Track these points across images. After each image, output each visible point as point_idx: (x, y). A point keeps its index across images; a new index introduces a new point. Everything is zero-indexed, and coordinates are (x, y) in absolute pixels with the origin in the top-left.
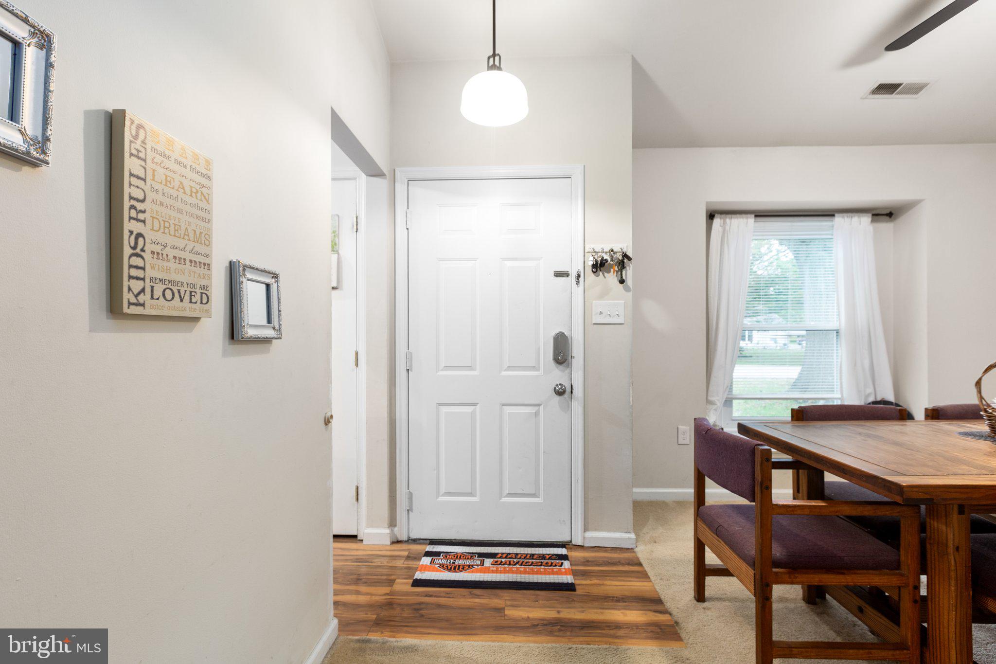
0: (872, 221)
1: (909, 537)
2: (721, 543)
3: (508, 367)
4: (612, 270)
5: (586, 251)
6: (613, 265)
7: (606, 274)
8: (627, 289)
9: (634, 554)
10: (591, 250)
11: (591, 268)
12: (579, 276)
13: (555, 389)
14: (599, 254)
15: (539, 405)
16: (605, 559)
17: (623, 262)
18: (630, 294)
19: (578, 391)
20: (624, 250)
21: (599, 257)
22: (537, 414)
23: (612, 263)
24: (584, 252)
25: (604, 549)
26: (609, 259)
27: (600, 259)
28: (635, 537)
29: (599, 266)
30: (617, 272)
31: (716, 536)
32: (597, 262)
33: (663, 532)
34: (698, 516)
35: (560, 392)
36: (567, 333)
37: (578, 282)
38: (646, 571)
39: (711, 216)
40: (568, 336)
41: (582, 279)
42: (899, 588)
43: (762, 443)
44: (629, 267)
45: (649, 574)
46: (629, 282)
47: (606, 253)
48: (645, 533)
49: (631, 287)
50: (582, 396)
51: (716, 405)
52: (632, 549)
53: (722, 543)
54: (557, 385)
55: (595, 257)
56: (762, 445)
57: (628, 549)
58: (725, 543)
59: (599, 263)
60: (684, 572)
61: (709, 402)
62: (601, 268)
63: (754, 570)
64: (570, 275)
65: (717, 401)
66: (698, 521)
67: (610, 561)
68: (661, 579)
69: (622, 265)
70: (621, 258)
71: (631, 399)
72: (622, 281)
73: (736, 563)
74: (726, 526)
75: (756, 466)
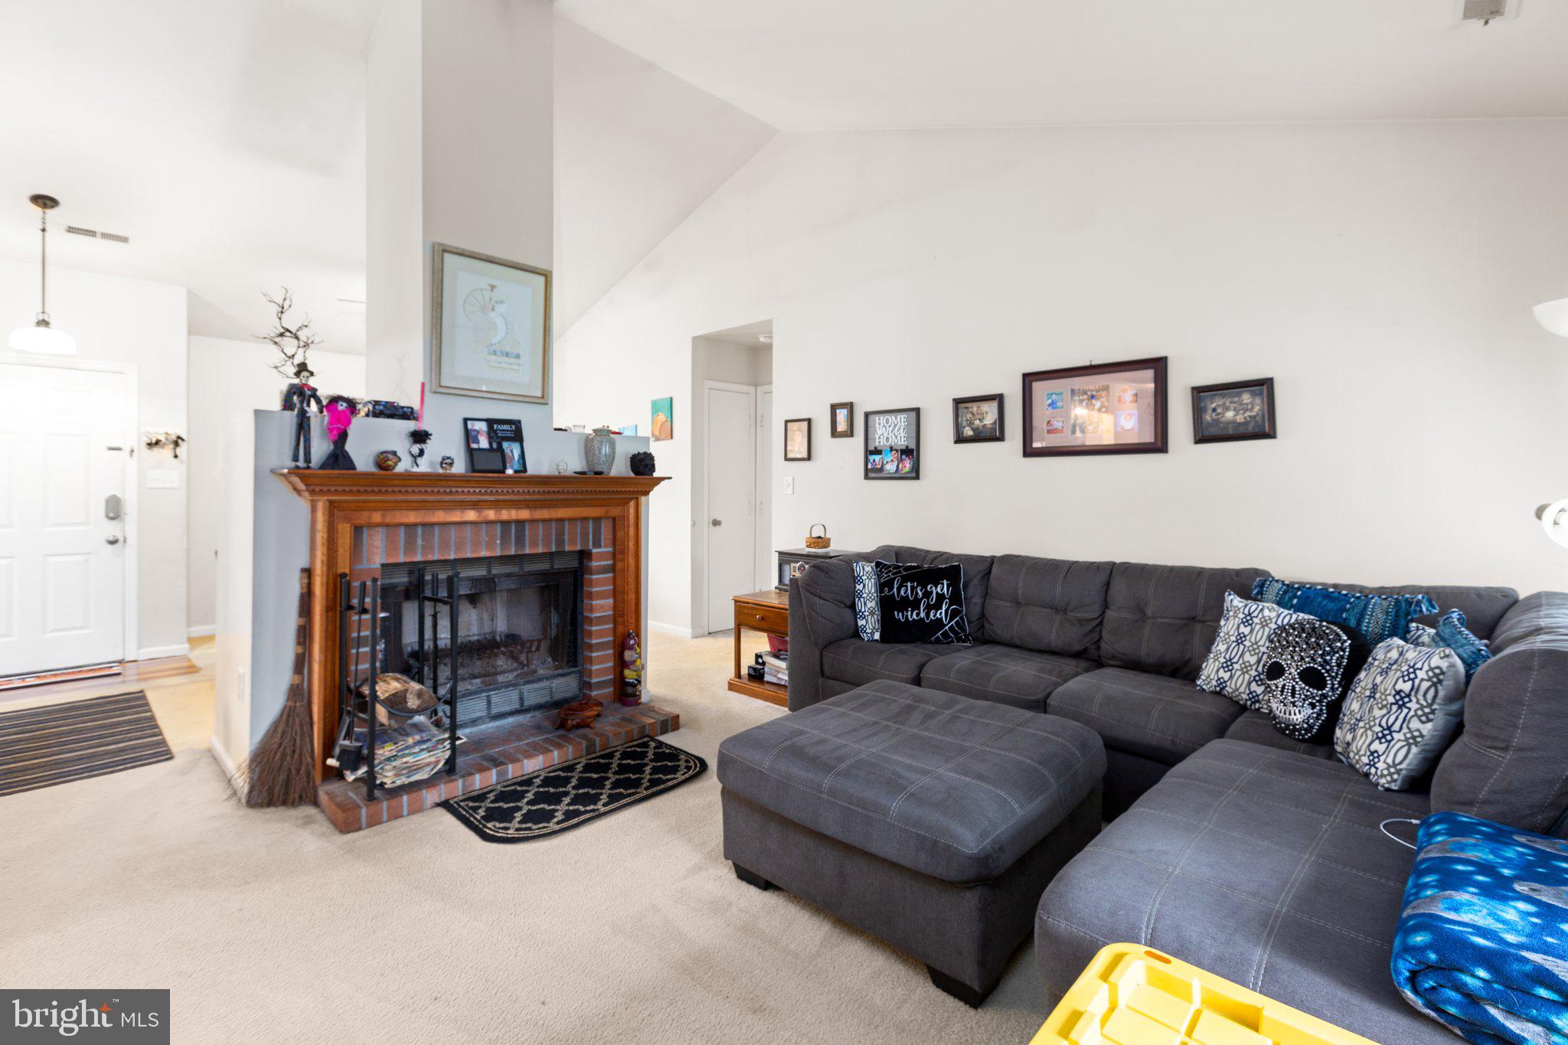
3: (54, 524)
4: (167, 447)
5: (141, 430)
6: (167, 443)
7: (160, 450)
8: (180, 463)
9: (187, 659)
10: (146, 430)
11: (145, 445)
12: (133, 451)
13: (107, 539)
14: (154, 435)
15: (90, 553)
17: (178, 442)
18: (182, 466)
19: (132, 539)
20: (178, 433)
21: (154, 437)
22: (87, 560)
24: (139, 431)
25: (158, 659)
26: (164, 439)
27: (155, 439)
28: (189, 647)
29: (154, 444)
30: (171, 449)
32: (151, 441)
35: (113, 542)
36: (120, 496)
37: (131, 456)
40: (121, 498)
41: (135, 453)
44: (182, 446)
46: (181, 456)
47: (161, 434)
49: (183, 462)
50: (136, 542)
52: (186, 656)
54: (109, 537)
55: (150, 437)
57: (179, 657)
59: (154, 442)
62: (156, 446)
69: (176, 444)
70: (175, 439)
72: (176, 456)
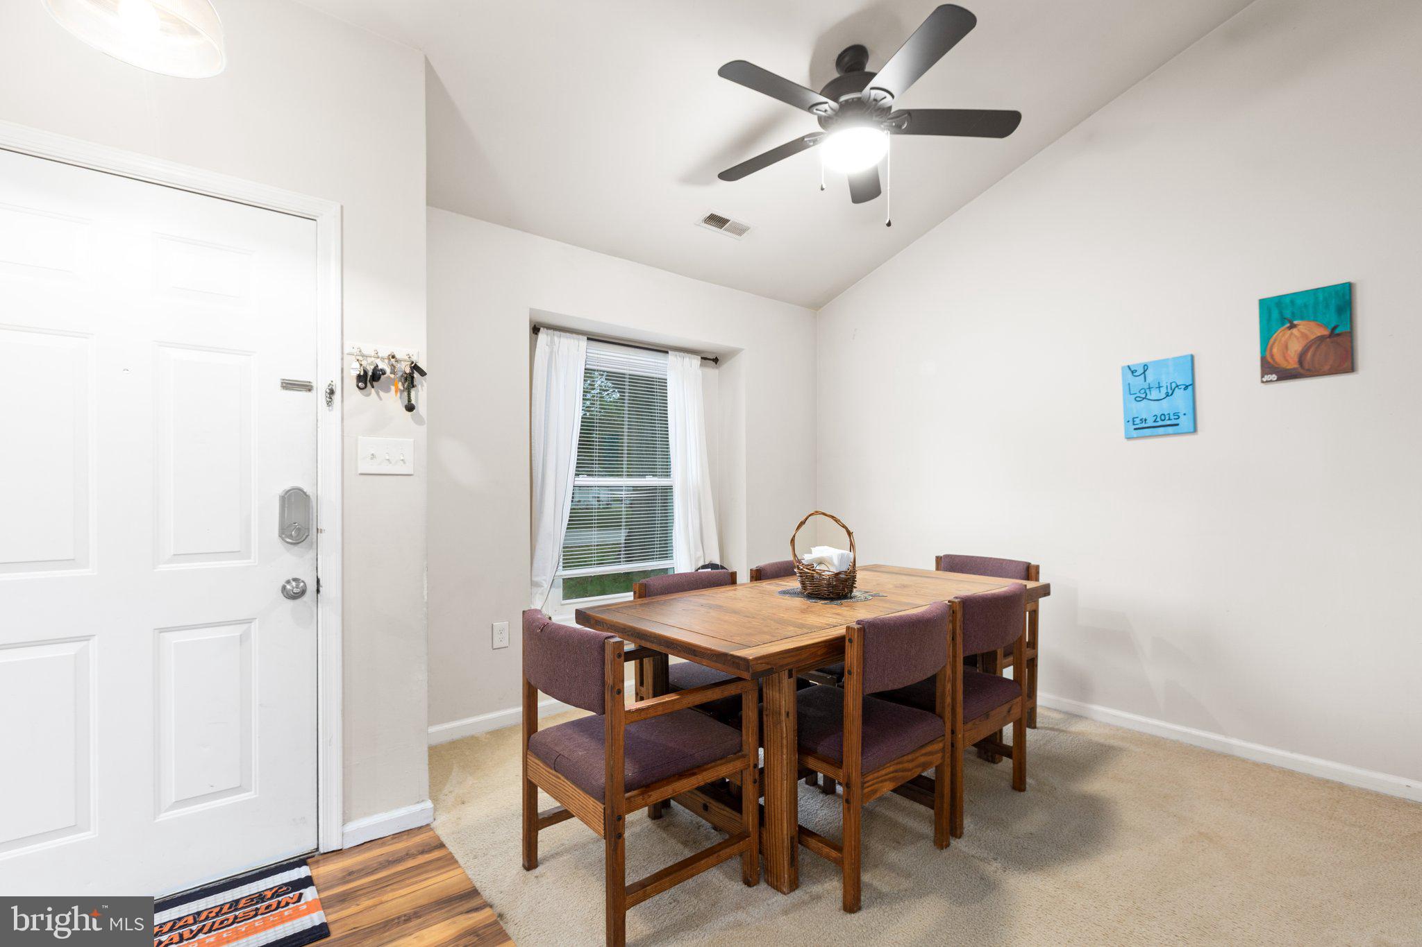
0: (701, 365)
1: (749, 714)
2: (560, 779)
3: (175, 555)
4: (393, 388)
5: (346, 351)
6: (394, 379)
7: (382, 393)
8: (419, 421)
9: (431, 833)
10: (355, 351)
11: (355, 381)
12: (332, 392)
13: (284, 588)
14: (370, 360)
15: (249, 621)
16: (381, 859)
17: (413, 378)
18: (424, 429)
19: (331, 588)
20: (414, 359)
21: (370, 364)
22: (244, 638)
23: (392, 376)
24: (342, 353)
25: (380, 841)
26: (388, 370)
27: (372, 367)
28: (432, 806)
29: (370, 379)
30: (402, 392)
31: (554, 772)
32: (366, 372)
33: (473, 783)
34: (528, 749)
35: (294, 593)
36: (308, 489)
37: (329, 402)
38: (451, 853)
39: (535, 330)
40: (311, 494)
41: (337, 397)
42: (742, 771)
43: (612, 634)
44: (422, 386)
45: (456, 856)
46: (421, 408)
47: (382, 359)
48: (447, 793)
49: (425, 419)
50: (339, 595)
51: (542, 586)
52: (428, 825)
53: (562, 778)
54: (288, 582)
55: (363, 363)
56: (612, 637)
57: (420, 828)
58: (567, 777)
59: (370, 374)
60: (507, 833)
61: (534, 584)
62: (375, 383)
63: (604, 804)
64: (315, 388)
65: (544, 582)
66: (528, 756)
67: (390, 859)
68: (475, 857)
69: (409, 381)
70: (408, 370)
71: (425, 592)
72: (410, 408)
73: (580, 799)
74: (566, 753)
75: (606, 666)
